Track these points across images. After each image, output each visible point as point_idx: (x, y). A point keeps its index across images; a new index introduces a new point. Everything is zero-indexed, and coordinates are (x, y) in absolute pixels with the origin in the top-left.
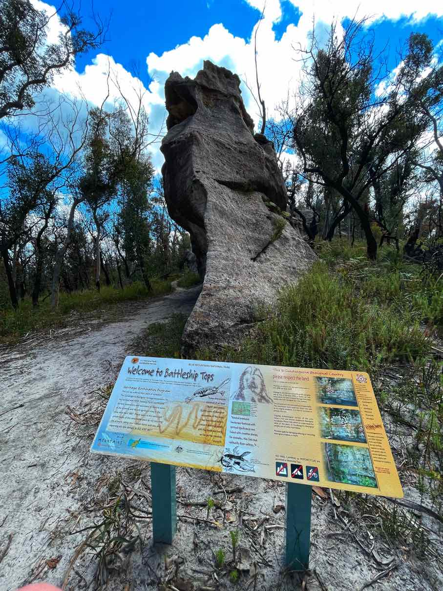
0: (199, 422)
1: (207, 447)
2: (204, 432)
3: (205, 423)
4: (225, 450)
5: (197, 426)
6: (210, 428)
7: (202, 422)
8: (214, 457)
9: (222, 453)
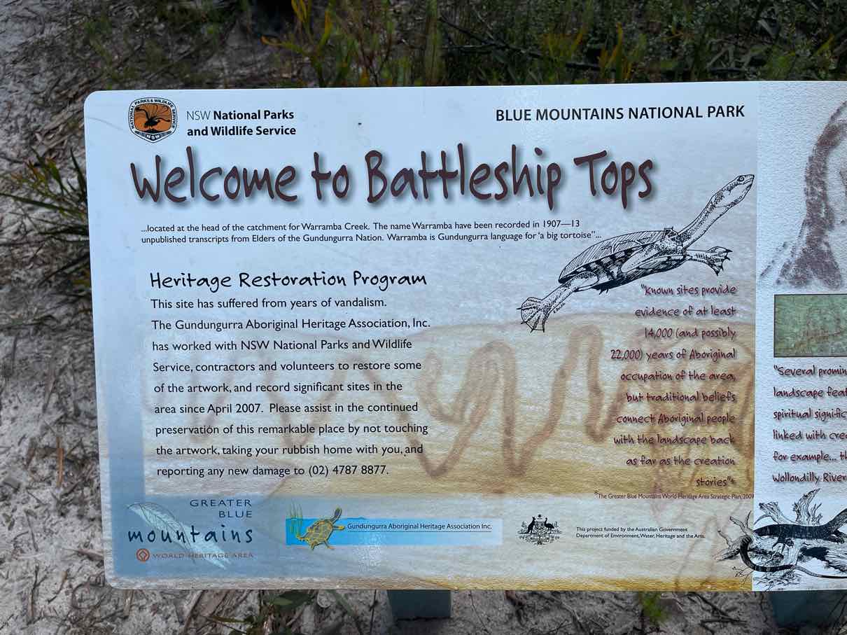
0: (614, 410)
1: (672, 510)
2: (645, 451)
3: (644, 409)
4: (758, 513)
5: (608, 425)
6: (675, 430)
7: (630, 409)
8: (707, 543)
9: (744, 525)
